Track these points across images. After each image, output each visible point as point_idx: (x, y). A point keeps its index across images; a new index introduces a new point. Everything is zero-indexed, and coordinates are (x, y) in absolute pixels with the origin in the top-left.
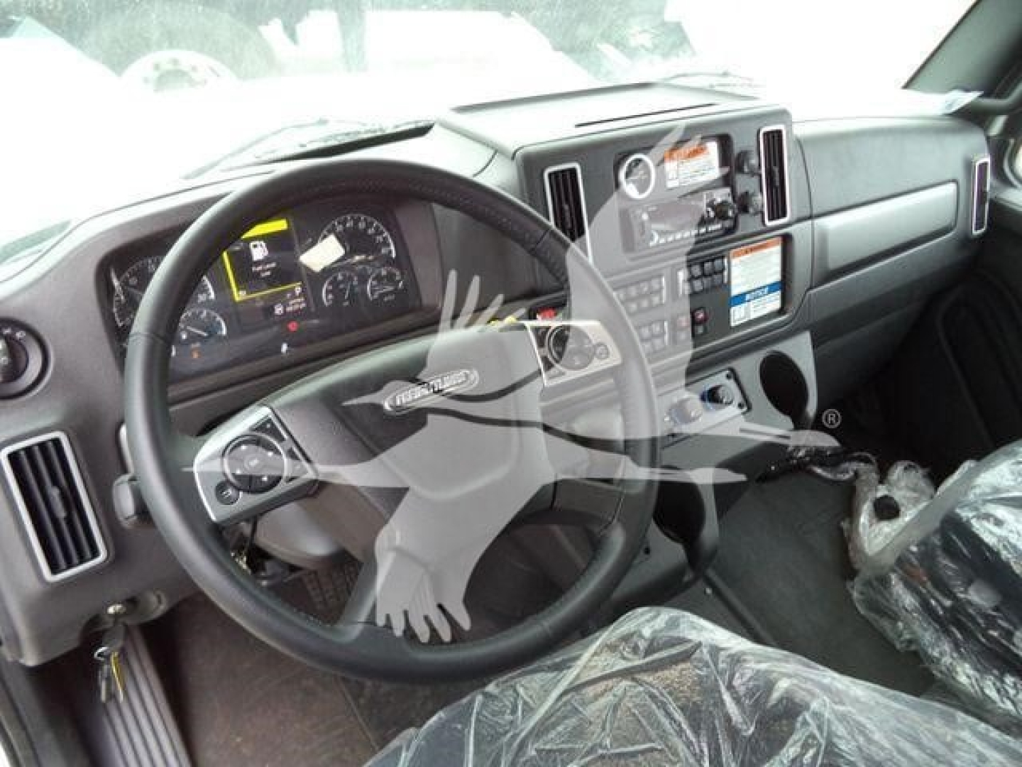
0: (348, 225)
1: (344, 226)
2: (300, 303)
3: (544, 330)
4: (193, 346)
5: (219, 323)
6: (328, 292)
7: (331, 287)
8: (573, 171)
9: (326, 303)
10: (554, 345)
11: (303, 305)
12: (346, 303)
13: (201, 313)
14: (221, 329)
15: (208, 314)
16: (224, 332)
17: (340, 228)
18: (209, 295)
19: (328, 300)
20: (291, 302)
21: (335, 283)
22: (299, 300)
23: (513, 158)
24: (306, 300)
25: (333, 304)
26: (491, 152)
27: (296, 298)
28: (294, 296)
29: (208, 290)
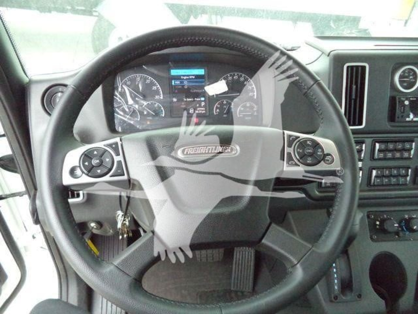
0: (235, 78)
1: (233, 77)
2: (202, 110)
3: (294, 138)
4: (148, 118)
5: (162, 111)
6: (217, 108)
7: (219, 106)
8: (364, 68)
9: (215, 114)
10: (298, 147)
11: (204, 112)
12: (225, 116)
13: (155, 104)
14: (162, 114)
15: (158, 105)
16: (163, 115)
17: (230, 78)
18: (160, 96)
19: (216, 112)
20: (198, 109)
21: (222, 104)
22: (202, 109)
23: (328, 55)
24: (206, 110)
25: (218, 115)
26: (320, 53)
27: (202, 107)
28: (200, 106)
29: (161, 94)
